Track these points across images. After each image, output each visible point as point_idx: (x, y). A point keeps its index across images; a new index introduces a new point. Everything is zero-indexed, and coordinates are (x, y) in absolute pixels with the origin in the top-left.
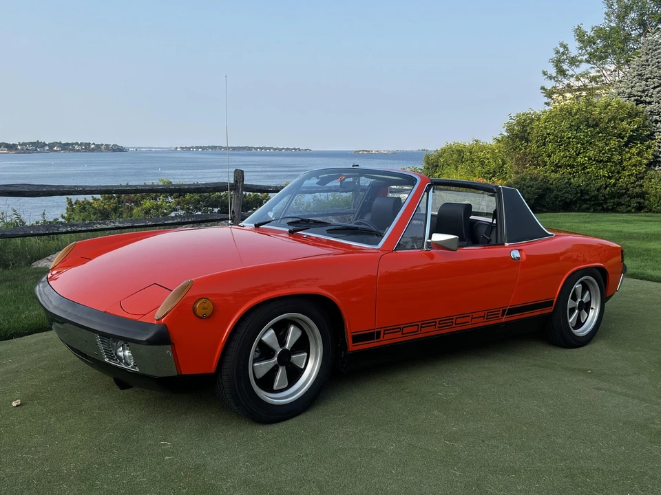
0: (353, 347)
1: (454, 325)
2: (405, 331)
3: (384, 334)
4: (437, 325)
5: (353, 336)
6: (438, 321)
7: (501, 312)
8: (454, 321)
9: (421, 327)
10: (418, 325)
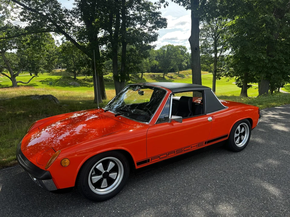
0: (137, 167)
1: (183, 151)
2: (161, 157)
3: (151, 160)
4: (176, 152)
5: (137, 163)
6: (175, 151)
7: (204, 143)
8: (183, 150)
9: (168, 154)
10: (167, 154)
